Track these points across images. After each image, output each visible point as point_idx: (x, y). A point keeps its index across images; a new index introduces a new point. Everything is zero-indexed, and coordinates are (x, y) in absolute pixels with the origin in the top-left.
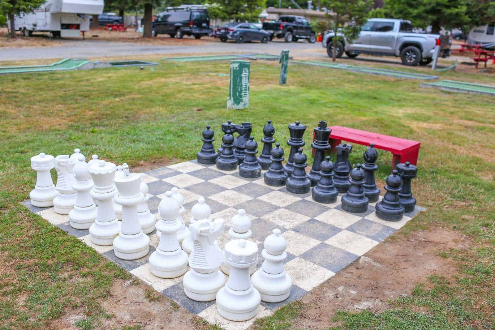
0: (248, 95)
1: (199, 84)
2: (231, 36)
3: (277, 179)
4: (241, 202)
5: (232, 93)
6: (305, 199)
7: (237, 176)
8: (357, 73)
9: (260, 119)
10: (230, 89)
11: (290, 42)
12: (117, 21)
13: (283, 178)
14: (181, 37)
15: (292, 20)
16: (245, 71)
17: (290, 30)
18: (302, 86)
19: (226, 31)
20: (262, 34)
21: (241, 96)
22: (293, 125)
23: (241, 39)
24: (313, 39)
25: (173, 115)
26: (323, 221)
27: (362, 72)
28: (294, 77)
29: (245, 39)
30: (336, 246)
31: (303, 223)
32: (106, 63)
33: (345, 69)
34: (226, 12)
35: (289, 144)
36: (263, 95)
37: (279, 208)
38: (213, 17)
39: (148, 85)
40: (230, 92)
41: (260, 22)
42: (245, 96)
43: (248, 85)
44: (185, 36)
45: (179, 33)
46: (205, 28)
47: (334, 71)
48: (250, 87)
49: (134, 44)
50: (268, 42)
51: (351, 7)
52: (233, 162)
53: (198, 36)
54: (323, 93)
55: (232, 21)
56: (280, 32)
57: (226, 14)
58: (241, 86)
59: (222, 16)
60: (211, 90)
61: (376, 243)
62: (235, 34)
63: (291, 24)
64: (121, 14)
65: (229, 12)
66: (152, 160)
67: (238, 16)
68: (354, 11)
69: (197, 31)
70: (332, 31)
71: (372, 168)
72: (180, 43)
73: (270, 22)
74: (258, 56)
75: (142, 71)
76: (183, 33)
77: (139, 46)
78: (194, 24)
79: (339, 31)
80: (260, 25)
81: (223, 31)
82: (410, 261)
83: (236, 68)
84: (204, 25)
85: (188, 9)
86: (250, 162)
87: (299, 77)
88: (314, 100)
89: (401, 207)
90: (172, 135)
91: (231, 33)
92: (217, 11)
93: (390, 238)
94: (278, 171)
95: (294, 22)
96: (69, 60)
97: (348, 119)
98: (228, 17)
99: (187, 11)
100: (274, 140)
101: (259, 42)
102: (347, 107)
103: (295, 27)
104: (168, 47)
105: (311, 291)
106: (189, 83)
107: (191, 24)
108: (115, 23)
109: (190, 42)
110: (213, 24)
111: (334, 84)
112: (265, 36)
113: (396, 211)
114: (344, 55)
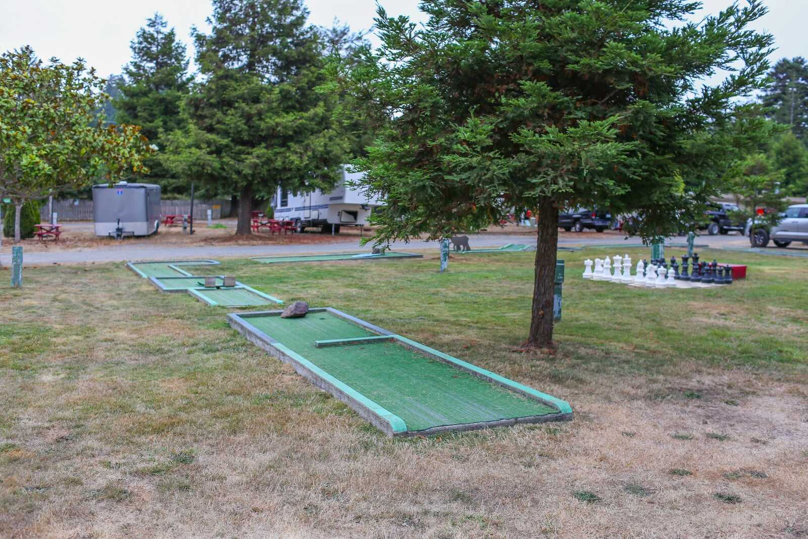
11: (716, 234)
14: (581, 231)
17: (716, 220)
44: (585, 230)
45: (578, 226)
53: (600, 230)
63: (716, 213)
69: (599, 223)
76: (583, 226)
78: (596, 216)
84: (609, 216)
103: (722, 216)
107: (593, 216)
114: (771, 243)
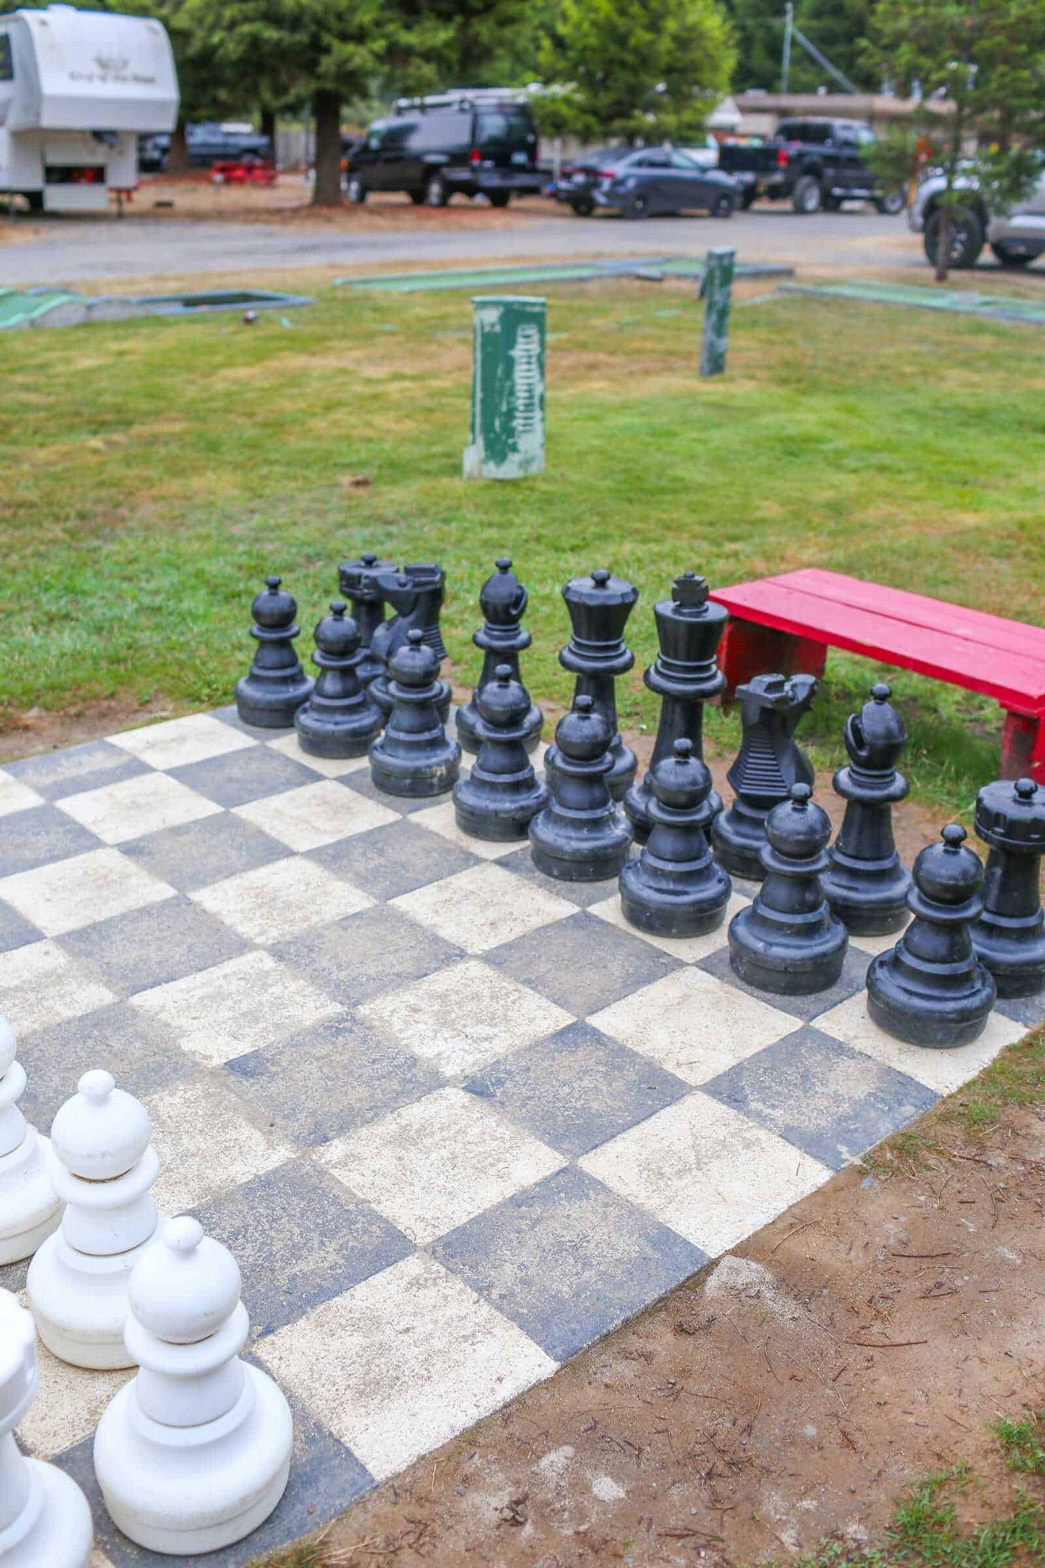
0: (538, 427)
1: (414, 378)
2: (607, 195)
3: (496, 813)
4: (315, 919)
5: (478, 421)
6: (594, 909)
7: (358, 789)
8: (1007, 324)
9: (563, 522)
10: (474, 405)
11: (813, 212)
12: (253, 151)
13: (522, 808)
14: (443, 203)
15: (821, 134)
16: (528, 337)
17: (814, 171)
18: (784, 381)
19: (591, 179)
20: (715, 186)
21: (511, 432)
22: (585, 585)
23: (639, 204)
24: (893, 201)
25: (257, 503)
26: (620, 1038)
27: (1030, 321)
28: (772, 343)
29: (655, 206)
30: (624, 1191)
31: (530, 1048)
32: (125, 303)
33: (968, 313)
34: (595, 112)
35: (566, 665)
36: (625, 420)
37: (462, 955)
38: (550, 130)
39: (236, 381)
40: (474, 415)
41: (711, 141)
42: (528, 428)
43: (538, 390)
44: (457, 199)
45: (435, 189)
46: (521, 169)
47: (930, 317)
48: (549, 395)
49: (276, 228)
50: (737, 215)
51: (1007, 80)
52: (356, 725)
53: (499, 199)
54: (851, 410)
55: (614, 142)
56: (778, 178)
57: (591, 120)
58: (512, 393)
59: (579, 125)
60: (444, 401)
61: (818, 1175)
62: (621, 190)
63: (815, 150)
64: (267, 128)
65: (604, 112)
66: (74, 704)
67: (632, 124)
68: (1018, 94)
69: (494, 181)
70: (939, 171)
71: (877, 793)
72: (431, 224)
73: (744, 143)
74: (670, 268)
75: (248, 327)
76: (451, 188)
77: (291, 234)
78: (484, 157)
79: (966, 173)
80: (708, 156)
81: (580, 178)
82: (954, 1292)
83: (493, 325)
84: (520, 158)
85: (466, 106)
86: (408, 732)
87: (791, 343)
88: (807, 439)
89: (978, 985)
90: (203, 592)
91: (606, 184)
92: (565, 110)
93: (893, 1147)
94: (505, 778)
95: (829, 142)
96: (10, 295)
97: (905, 523)
98: (597, 128)
99: (462, 110)
100: (524, 636)
101: (705, 212)
102: (918, 469)
103: (831, 160)
104: (389, 237)
105: (398, 1476)
106: (382, 372)
107: (472, 158)
108: (246, 159)
109: (468, 219)
110: (550, 153)
111: (908, 369)
112: (724, 193)
113: (951, 1006)
114: (987, 256)
